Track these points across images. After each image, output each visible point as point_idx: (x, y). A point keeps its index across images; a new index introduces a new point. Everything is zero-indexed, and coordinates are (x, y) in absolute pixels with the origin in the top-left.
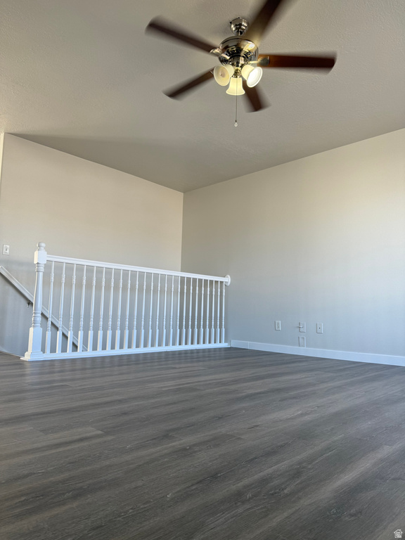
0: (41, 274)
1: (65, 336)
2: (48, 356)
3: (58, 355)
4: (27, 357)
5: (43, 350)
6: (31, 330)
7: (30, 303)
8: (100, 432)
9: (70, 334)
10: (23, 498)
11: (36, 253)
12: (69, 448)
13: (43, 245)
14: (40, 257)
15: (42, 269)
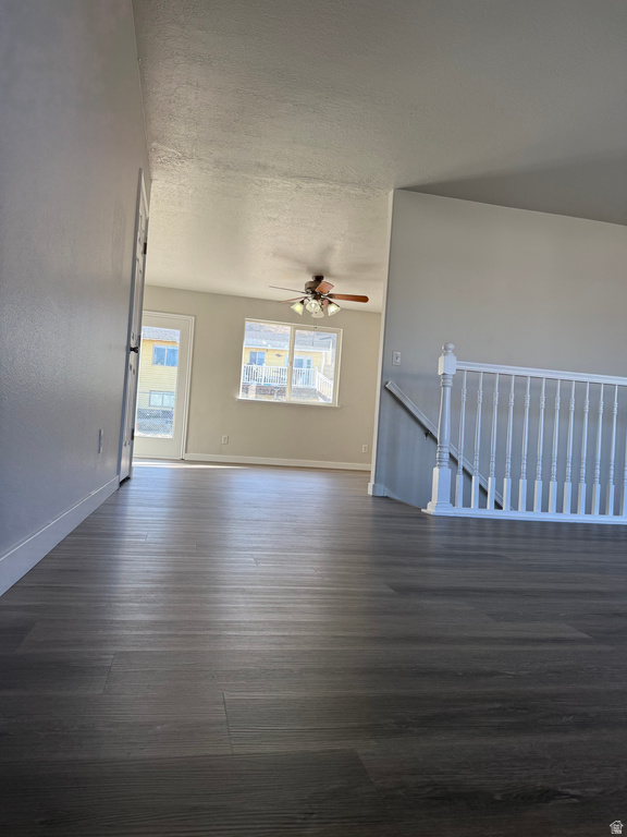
0: (448, 389)
1: (483, 491)
2: (459, 511)
3: (474, 511)
4: (431, 509)
5: (453, 502)
6: (436, 471)
7: (428, 433)
8: (585, 636)
9: (490, 489)
10: (497, 705)
11: (441, 360)
12: (540, 648)
13: (451, 346)
14: (446, 365)
15: (449, 382)
